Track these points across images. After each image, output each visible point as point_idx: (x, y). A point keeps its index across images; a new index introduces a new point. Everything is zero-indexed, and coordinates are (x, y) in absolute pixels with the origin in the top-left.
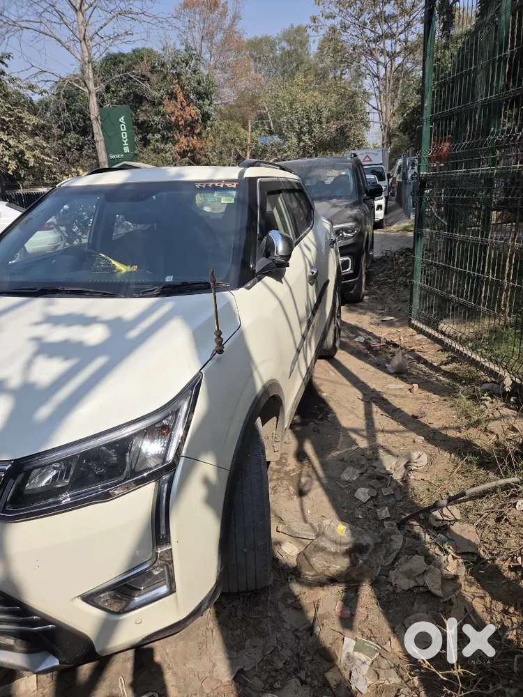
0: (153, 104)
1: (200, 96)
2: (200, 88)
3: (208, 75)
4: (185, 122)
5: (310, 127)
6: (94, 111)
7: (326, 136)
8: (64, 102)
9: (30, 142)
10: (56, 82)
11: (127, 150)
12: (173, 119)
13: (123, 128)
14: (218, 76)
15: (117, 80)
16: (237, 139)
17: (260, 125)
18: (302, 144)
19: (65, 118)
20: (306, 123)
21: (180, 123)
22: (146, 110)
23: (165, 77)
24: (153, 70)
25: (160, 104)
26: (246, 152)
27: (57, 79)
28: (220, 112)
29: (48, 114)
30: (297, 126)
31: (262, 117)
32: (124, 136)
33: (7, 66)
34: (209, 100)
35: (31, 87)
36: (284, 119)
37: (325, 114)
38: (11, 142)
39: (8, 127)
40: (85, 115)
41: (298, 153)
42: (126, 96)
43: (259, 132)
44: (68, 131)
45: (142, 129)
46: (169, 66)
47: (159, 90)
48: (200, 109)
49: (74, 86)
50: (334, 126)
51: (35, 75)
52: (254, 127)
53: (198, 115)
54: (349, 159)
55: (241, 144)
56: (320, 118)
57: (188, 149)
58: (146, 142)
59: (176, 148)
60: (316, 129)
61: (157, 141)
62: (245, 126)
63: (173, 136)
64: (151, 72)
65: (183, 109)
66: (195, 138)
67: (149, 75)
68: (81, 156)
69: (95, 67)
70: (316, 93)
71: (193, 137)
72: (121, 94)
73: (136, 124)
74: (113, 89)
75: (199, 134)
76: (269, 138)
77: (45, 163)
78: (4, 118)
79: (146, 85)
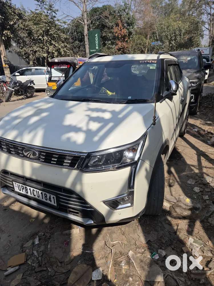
0: (109, 28)
1: (129, 25)
2: (129, 21)
3: (133, 15)
4: (121, 36)
5: (176, 37)
6: (86, 32)
7: (183, 41)
8: (75, 28)
9: (63, 45)
10: (72, 20)
11: (97, 48)
12: (117, 35)
13: (97, 39)
14: (137, 16)
15: (96, 19)
16: (142, 43)
17: (152, 37)
18: (171, 45)
19: (75, 35)
20: (174, 36)
21: (119, 36)
22: (106, 31)
23: (115, 17)
24: (110, 14)
25: (112, 28)
26: (145, 49)
27: (72, 19)
28: (136, 32)
29: (68, 34)
30: (169, 37)
31: (153, 33)
32: (97, 42)
33: (56, 14)
34: (132, 26)
35: (65, 23)
36: (164, 34)
37: (183, 31)
38: (56, 45)
39: (55, 39)
40: (82, 34)
41: (169, 49)
42: (98, 25)
43: (152, 40)
44: (76, 40)
45: (104, 39)
46: (117, 12)
47: (112, 22)
48: (128, 30)
49: (79, 22)
50: (187, 37)
51: (65, 18)
52: (150, 38)
53: (127, 33)
54: (197, 52)
55: (143, 45)
56: (181, 33)
57: (121, 47)
58: (104, 44)
59: (117, 47)
60: (178, 38)
61: (109, 44)
62: (146, 37)
63: (116, 42)
64: (110, 15)
65: (121, 30)
66: (125, 43)
67: (108, 16)
68: (79, 50)
69: (88, 13)
70: (180, 22)
71: (124, 43)
72: (96, 24)
73: (101, 37)
74: (94, 23)
75: (127, 41)
76: (156, 42)
77: (67, 53)
78: (54, 35)
79: (107, 21)
